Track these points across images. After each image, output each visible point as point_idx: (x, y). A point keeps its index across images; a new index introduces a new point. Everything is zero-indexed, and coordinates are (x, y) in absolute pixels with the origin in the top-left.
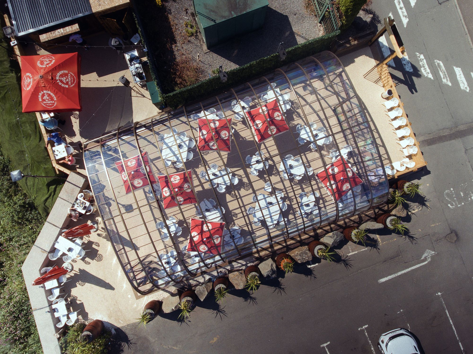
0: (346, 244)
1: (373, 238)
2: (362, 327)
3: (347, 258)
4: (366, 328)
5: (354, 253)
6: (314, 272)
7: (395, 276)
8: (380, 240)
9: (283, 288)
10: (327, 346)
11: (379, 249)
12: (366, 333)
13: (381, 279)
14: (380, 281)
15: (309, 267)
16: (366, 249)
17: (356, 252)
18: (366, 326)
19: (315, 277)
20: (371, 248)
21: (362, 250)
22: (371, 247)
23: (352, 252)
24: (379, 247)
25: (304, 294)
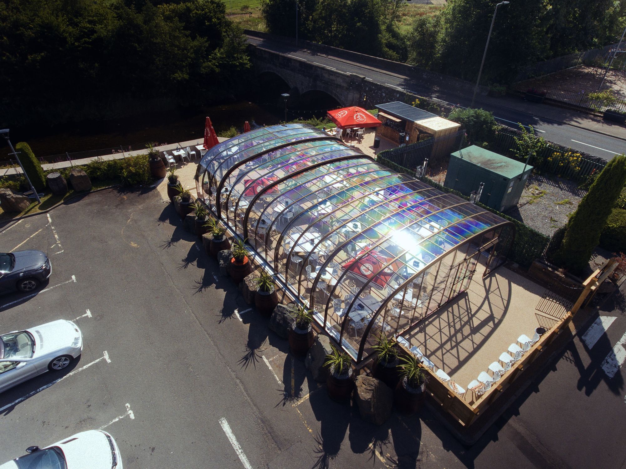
0: (280, 350)
1: (301, 390)
2: (131, 409)
3: (257, 357)
4: (128, 416)
5: (268, 364)
6: (228, 320)
7: (235, 449)
8: (302, 401)
9: (201, 290)
10: (104, 360)
11: (284, 404)
12: (117, 420)
13: (227, 423)
14: (223, 422)
15: (236, 312)
16: (280, 382)
17: (270, 368)
18: (132, 416)
19: (220, 322)
20: (283, 389)
21: (276, 376)
22: (286, 390)
23: (270, 362)
24: (287, 403)
25: (193, 314)
